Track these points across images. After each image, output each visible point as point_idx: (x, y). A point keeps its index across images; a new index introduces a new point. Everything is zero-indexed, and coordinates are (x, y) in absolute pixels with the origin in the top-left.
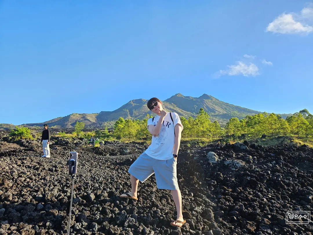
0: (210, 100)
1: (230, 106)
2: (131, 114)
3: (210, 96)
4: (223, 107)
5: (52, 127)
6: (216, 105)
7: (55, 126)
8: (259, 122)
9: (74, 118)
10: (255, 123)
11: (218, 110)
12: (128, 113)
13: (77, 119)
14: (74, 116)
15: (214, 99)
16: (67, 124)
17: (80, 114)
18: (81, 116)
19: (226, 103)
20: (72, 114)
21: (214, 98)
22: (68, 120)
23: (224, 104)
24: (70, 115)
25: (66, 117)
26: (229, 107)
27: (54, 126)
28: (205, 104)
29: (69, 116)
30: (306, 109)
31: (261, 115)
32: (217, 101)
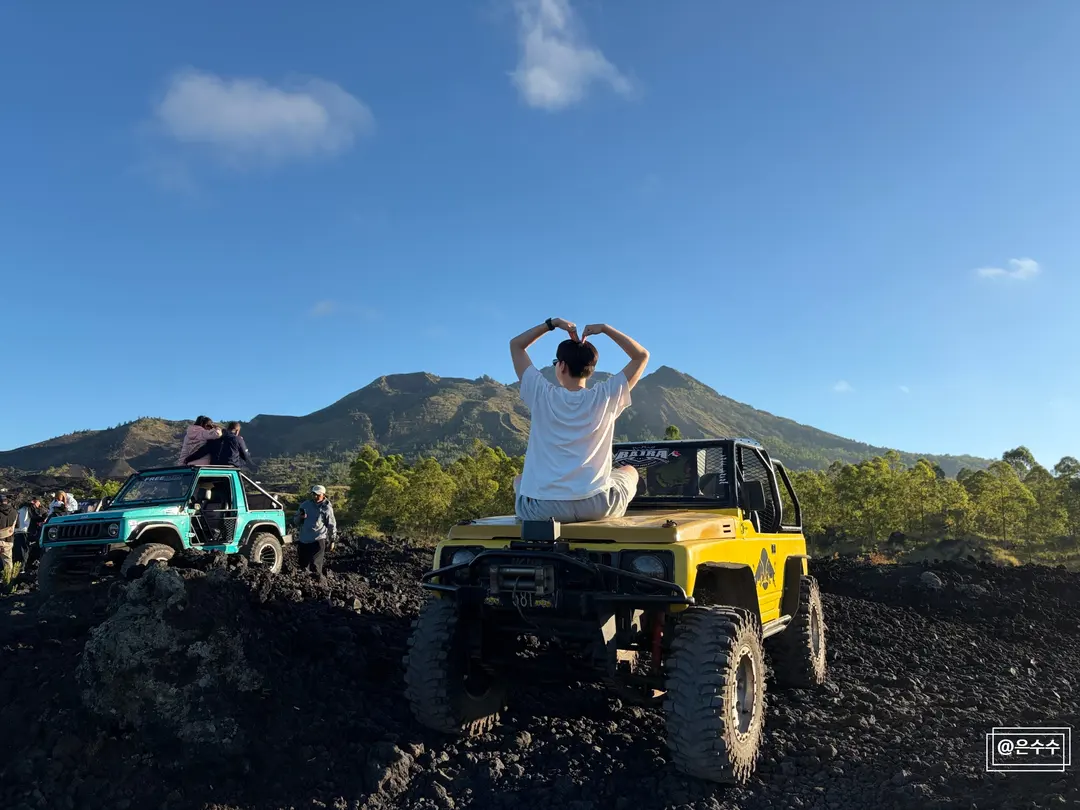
0: (684, 392)
1: (756, 418)
2: (381, 432)
3: (686, 375)
4: (732, 421)
5: (53, 469)
6: (705, 411)
7: (65, 468)
8: (880, 487)
9: (146, 436)
10: (868, 491)
11: (713, 430)
12: (367, 426)
13: (160, 442)
14: (146, 428)
15: (698, 387)
16: (115, 461)
17: (169, 423)
18: (173, 429)
19: (742, 405)
20: (139, 421)
21: (699, 383)
22: (120, 446)
23: (735, 409)
24: (131, 423)
25: (109, 430)
26: (751, 420)
27: (58, 466)
28: (667, 405)
29: (124, 429)
30: (1023, 448)
31: (885, 465)
32: (710, 397)
